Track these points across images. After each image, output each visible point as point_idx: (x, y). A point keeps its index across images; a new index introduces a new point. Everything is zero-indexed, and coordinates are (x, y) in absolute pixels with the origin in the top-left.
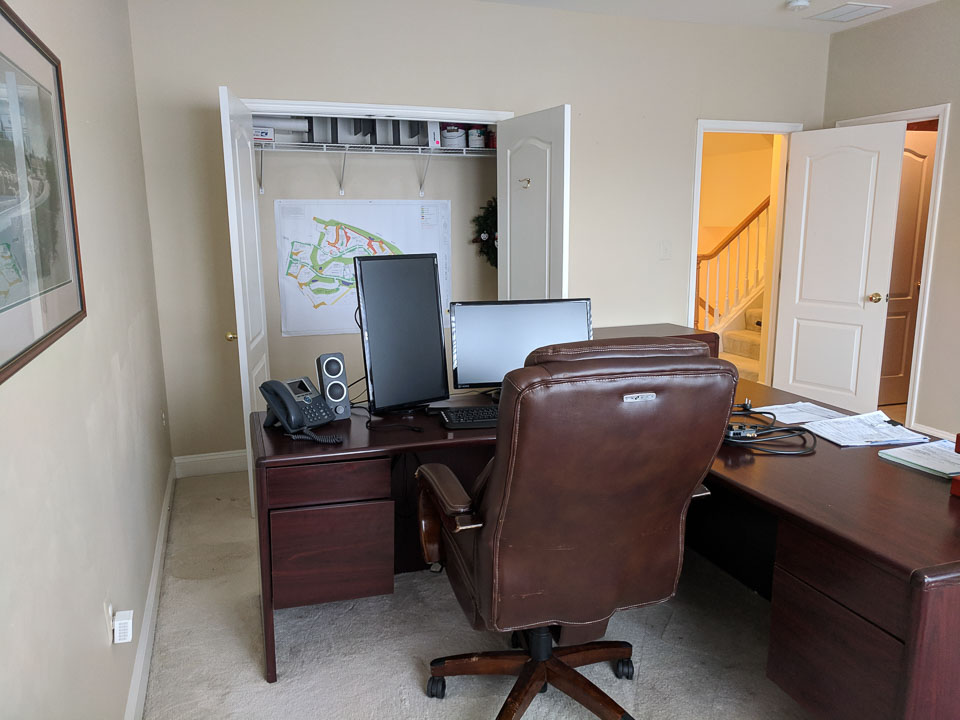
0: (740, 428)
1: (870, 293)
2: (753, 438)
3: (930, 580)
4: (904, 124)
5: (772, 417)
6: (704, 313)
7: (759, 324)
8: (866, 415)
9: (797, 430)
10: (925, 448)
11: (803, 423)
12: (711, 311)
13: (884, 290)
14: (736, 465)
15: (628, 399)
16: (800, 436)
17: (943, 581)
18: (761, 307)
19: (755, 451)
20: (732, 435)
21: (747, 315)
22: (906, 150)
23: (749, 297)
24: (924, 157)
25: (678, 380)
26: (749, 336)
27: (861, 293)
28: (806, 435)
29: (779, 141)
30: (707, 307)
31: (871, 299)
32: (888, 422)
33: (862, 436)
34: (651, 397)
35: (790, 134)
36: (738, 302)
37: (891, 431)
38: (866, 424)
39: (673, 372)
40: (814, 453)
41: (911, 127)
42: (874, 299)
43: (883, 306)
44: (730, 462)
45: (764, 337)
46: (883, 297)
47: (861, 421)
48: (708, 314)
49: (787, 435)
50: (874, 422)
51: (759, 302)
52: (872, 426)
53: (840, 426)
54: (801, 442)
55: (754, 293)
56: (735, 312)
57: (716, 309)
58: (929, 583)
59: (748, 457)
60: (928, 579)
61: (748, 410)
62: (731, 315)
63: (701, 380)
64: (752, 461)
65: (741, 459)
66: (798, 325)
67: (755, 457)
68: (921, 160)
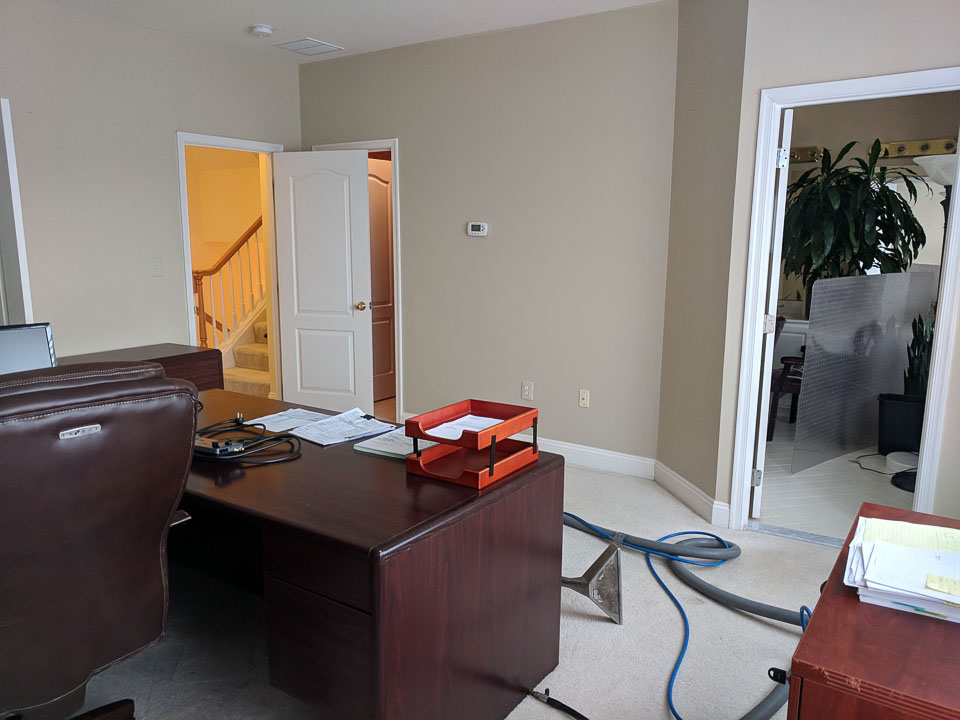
0: (227, 444)
1: (356, 303)
2: (241, 452)
3: (385, 553)
4: (366, 152)
5: (262, 427)
6: (211, 329)
7: (266, 336)
8: (347, 413)
9: (285, 437)
10: (391, 436)
11: (291, 430)
12: (219, 326)
13: (367, 299)
14: (227, 481)
15: (66, 435)
16: (288, 442)
17: (394, 551)
18: (266, 320)
19: (245, 465)
20: (218, 452)
21: (256, 329)
22: (370, 175)
23: (255, 312)
24: (387, 183)
25: (126, 406)
26: (257, 349)
27: (349, 303)
28: (293, 440)
29: (263, 159)
30: (214, 323)
31: (358, 308)
32: (364, 417)
33: (342, 434)
34: (96, 429)
35: (272, 154)
36: (245, 316)
37: (366, 424)
38: (346, 422)
39: (119, 399)
40: (299, 457)
41: (372, 155)
42: (360, 307)
43: (368, 313)
44: (220, 480)
45: (270, 349)
46: (367, 305)
47: (341, 419)
48: (216, 330)
49: (274, 444)
50: (353, 419)
51: (263, 317)
52: (351, 423)
53: (325, 427)
54: (289, 447)
55: (259, 307)
56: (244, 326)
57: (224, 324)
58: (384, 556)
59: (238, 472)
60: (382, 553)
61: (241, 424)
62: (239, 330)
63: (154, 404)
64: (243, 475)
65: (231, 474)
66: (300, 335)
67: (245, 470)
68: (385, 185)
